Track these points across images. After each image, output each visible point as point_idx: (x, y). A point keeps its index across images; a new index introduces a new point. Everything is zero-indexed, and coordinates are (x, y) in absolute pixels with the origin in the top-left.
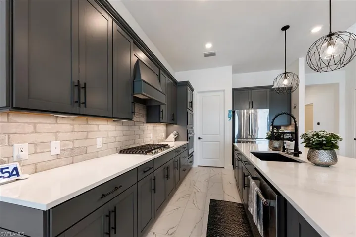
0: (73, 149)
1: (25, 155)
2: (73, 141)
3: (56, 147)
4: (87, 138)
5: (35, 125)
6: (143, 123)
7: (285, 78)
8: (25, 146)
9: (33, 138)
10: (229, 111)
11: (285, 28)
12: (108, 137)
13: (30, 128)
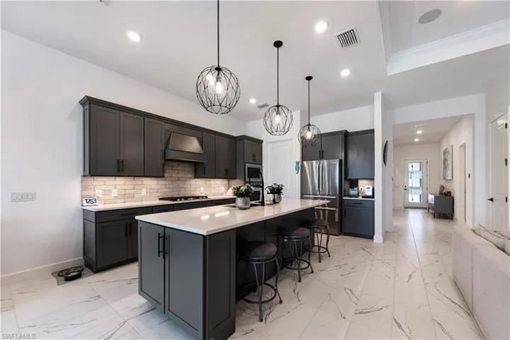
0: (125, 194)
1: (100, 195)
2: (125, 190)
3: (115, 193)
4: (134, 189)
5: (105, 181)
6: (190, 178)
7: (309, 130)
8: (100, 191)
9: (104, 187)
10: (297, 163)
11: (309, 78)
12: (151, 189)
13: (102, 183)
